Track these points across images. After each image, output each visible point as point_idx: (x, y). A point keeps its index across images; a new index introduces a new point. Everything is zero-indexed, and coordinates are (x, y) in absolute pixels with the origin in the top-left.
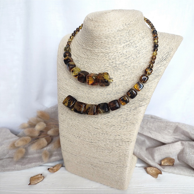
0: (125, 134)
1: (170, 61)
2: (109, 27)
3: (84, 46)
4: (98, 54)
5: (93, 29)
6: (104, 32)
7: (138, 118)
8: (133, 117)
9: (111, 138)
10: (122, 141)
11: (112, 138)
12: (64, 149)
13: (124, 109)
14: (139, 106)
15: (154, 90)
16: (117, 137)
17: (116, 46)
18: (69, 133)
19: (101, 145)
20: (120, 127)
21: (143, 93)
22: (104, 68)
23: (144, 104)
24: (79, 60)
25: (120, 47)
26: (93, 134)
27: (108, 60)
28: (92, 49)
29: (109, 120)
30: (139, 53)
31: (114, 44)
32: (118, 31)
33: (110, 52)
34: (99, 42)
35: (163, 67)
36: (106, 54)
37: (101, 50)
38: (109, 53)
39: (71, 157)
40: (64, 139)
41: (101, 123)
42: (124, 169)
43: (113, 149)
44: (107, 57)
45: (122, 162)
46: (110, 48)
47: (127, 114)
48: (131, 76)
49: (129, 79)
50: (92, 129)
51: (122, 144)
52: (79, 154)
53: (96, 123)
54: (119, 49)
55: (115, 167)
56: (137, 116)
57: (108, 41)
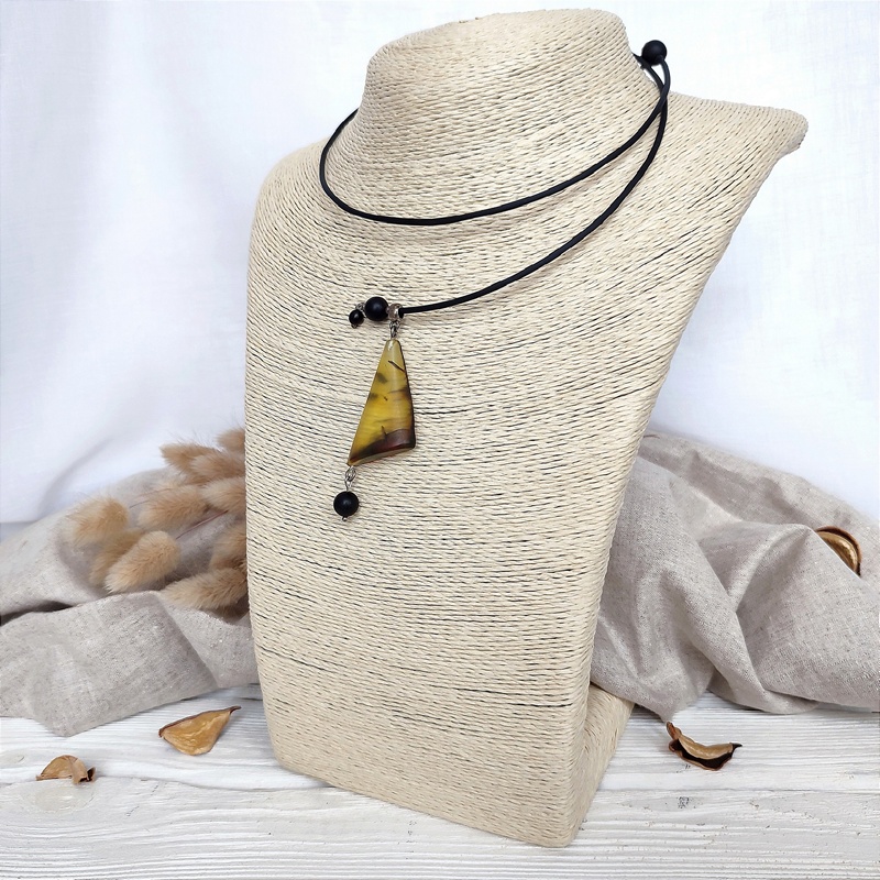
0: (550, 535)
2: (473, 60)
3: (367, 159)
4: (429, 183)
5: (406, 75)
6: (449, 80)
8: (588, 445)
9: (484, 559)
10: (537, 565)
12: (265, 641)
13: (547, 415)
15: (685, 323)
17: (508, 139)
18: (294, 553)
19: (437, 594)
20: (526, 498)
21: (633, 336)
26: (399, 543)
27: (472, 203)
29: (475, 473)
31: (494, 133)
32: (515, 73)
33: (478, 169)
34: (428, 128)
35: (718, 222)
36: (463, 179)
37: (440, 162)
38: (474, 175)
39: (299, 681)
40: (267, 589)
41: (440, 486)
42: (554, 717)
43: (497, 613)
44: (465, 190)
45: (541, 682)
46: (478, 151)
47: (559, 438)
48: (574, 265)
49: (568, 280)
50: (396, 519)
51: (539, 582)
52: (338, 661)
53: (414, 490)
54: (517, 152)
55: (509, 712)
56: (605, 440)
57: (471, 118)
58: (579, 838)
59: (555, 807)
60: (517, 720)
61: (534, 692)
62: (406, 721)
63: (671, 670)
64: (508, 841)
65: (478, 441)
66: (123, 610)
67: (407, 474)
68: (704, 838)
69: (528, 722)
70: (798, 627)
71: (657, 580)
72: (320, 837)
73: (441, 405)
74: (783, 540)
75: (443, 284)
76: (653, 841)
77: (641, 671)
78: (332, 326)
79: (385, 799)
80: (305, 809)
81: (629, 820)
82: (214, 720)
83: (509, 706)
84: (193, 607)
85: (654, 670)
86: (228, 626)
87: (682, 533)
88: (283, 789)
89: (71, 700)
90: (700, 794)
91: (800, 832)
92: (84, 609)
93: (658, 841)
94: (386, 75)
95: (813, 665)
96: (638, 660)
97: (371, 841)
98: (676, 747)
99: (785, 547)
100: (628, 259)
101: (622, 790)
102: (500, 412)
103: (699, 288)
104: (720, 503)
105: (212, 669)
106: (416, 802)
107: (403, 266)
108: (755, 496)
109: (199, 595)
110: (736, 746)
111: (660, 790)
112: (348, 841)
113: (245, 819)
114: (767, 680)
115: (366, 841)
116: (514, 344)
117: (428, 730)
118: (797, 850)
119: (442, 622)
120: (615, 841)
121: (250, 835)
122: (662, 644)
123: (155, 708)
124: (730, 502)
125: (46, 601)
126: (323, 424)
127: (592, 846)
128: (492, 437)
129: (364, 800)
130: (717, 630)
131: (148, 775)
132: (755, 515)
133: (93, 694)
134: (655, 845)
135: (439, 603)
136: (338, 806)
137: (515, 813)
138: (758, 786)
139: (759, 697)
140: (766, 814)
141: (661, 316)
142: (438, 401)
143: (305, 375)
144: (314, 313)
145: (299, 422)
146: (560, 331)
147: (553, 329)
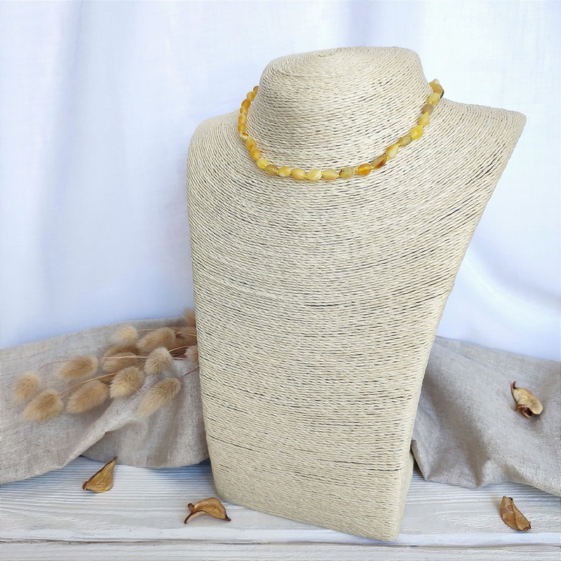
0: (391, 378)
1: (500, 175)
2: (336, 91)
3: (267, 144)
5: (292, 96)
6: (322, 103)
7: (426, 332)
8: (412, 327)
9: (351, 391)
10: (383, 394)
11: (355, 390)
12: (214, 433)
13: (387, 309)
14: (427, 298)
16: (371, 386)
17: (358, 139)
18: (232, 384)
19: (323, 410)
20: (375, 357)
21: (437, 263)
22: (325, 200)
23: (439, 291)
24: (252, 183)
25: (368, 142)
26: (300, 382)
28: (289, 152)
29: (345, 342)
30: (417, 158)
31: (350, 136)
32: (362, 99)
33: (339, 157)
34: (309, 131)
35: (484, 193)
37: (316, 153)
39: (236, 456)
40: (215, 404)
41: (324, 349)
42: (391, 476)
43: (359, 421)
45: (384, 458)
46: (340, 147)
47: (395, 322)
48: (401, 219)
49: (397, 228)
50: (297, 367)
51: (384, 404)
52: (261, 445)
53: (308, 351)
55: (366, 474)
56: (422, 324)
57: (336, 126)
60: (369, 478)
61: (381, 463)
62: (303, 478)
65: (346, 323)
67: (303, 342)
69: (376, 478)
73: (323, 301)
75: (320, 228)
83: (365, 470)
94: (279, 94)
100: (433, 216)
102: (359, 307)
103: (472, 234)
107: (294, 215)
116: (365, 265)
117: (316, 483)
119: (326, 426)
126: (246, 309)
128: (355, 321)
135: (324, 415)
141: (453, 251)
142: (321, 298)
143: (234, 279)
144: (237, 240)
145: (232, 307)
146: (393, 258)
147: (389, 257)
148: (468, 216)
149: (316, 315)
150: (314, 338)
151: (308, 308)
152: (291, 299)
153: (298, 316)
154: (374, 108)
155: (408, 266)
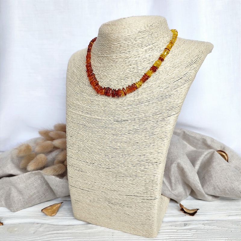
0: (151, 153)
2: (129, 29)
4: (117, 60)
6: (122, 33)
7: (167, 131)
8: (161, 129)
9: (133, 160)
10: (148, 161)
11: (135, 160)
12: (72, 184)
13: (150, 121)
15: (185, 97)
17: (138, 49)
18: (80, 159)
19: (121, 170)
20: (144, 143)
21: (172, 101)
26: (110, 156)
27: (128, 66)
29: (131, 137)
31: (134, 47)
32: (140, 32)
33: (130, 57)
34: (117, 46)
35: (193, 71)
36: (126, 59)
37: (120, 55)
39: (82, 194)
40: (73, 169)
41: (121, 141)
42: (152, 202)
43: (137, 175)
44: (126, 62)
45: (149, 193)
46: (130, 52)
47: (153, 127)
48: (156, 82)
49: (154, 86)
50: (109, 150)
51: (149, 166)
52: (93, 189)
53: (114, 142)
54: (140, 53)
55: (140, 201)
56: (165, 128)
57: (128, 43)
58: (158, 235)
59: (153, 227)
60: (142, 203)
61: (147, 196)
62: (112, 205)
63: (180, 189)
64: (140, 237)
65: (131, 129)
66: (31, 176)
67: (112, 138)
68: (191, 234)
69: (145, 204)
70: (213, 176)
71: (176, 165)
72: (88, 238)
73: (121, 119)
74: (208, 154)
76: (178, 235)
77: (172, 189)
78: (91, 98)
79: (105, 226)
80: (83, 230)
81: (171, 230)
82: (57, 206)
83: (140, 200)
84: (51, 175)
85: (175, 189)
86: (60, 180)
87: (182, 152)
88: (77, 225)
89: (16, 202)
90: (189, 222)
91: (216, 232)
92: (20, 176)
93: (180, 235)
94: (105, 32)
95: (218, 186)
96: (171, 186)
97: (102, 238)
98: (182, 210)
99: (208, 156)
100: (170, 81)
101: (169, 222)
102: (137, 120)
103: (189, 88)
104: (191, 145)
105: (55, 192)
106: (114, 227)
107: (110, 82)
108: (200, 143)
109: (52, 172)
110: (198, 209)
111: (179, 221)
112: (96, 238)
113: (67, 233)
114: (206, 191)
115: (101, 238)
116: (140, 102)
117: (118, 207)
118: (216, 236)
119: (122, 177)
120: (168, 236)
121: (69, 238)
122: (178, 182)
123: (39, 204)
124: (193, 144)
125: (9, 174)
126: (88, 124)
127: (162, 237)
128: (135, 127)
129: (99, 227)
130: (192, 178)
131: (38, 222)
132: (200, 148)
133: (22, 200)
134: (179, 236)
135: (121, 172)
136: (92, 229)
137: (142, 229)
138: (204, 219)
139: (204, 196)
140: (207, 227)
141: (179, 95)
142: (121, 118)
143: (83, 111)
144: (85, 94)
145: (82, 124)
146: (153, 99)
147: (151, 99)
148: (186, 81)
149: (118, 126)
150: (117, 136)
151: (115, 122)
152: (107, 119)
153: (110, 126)
154: (145, 36)
155: (159, 102)
